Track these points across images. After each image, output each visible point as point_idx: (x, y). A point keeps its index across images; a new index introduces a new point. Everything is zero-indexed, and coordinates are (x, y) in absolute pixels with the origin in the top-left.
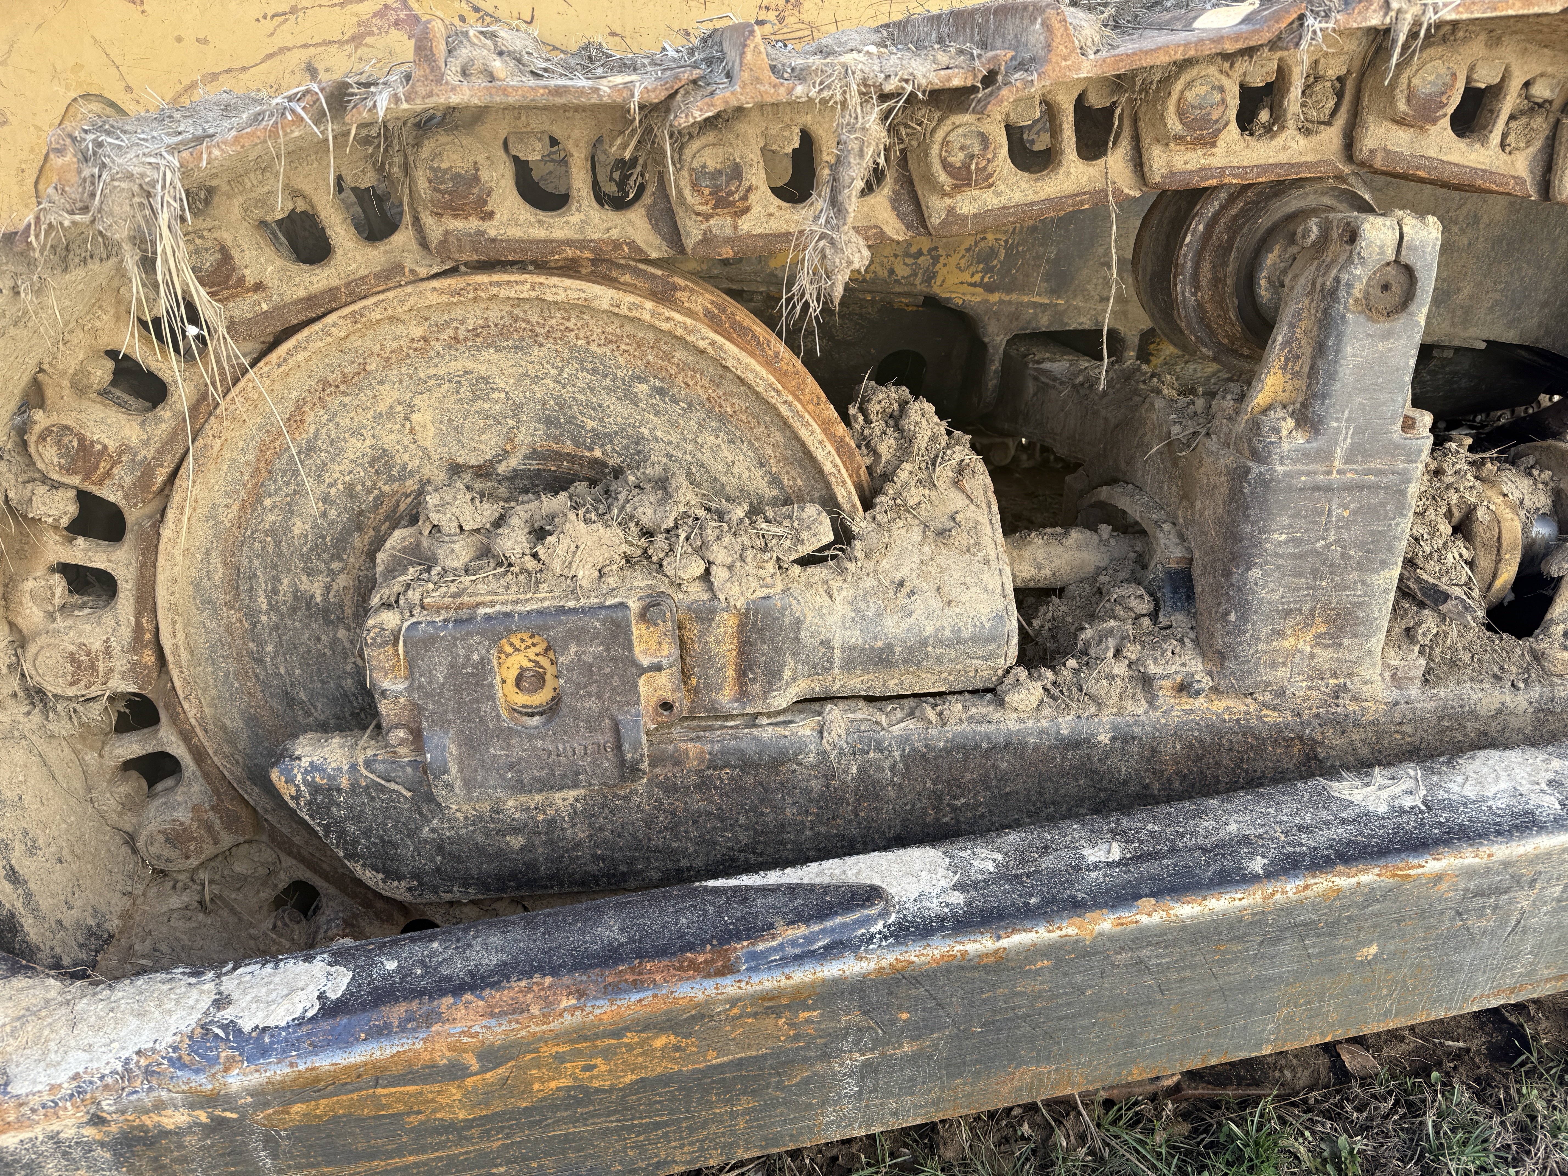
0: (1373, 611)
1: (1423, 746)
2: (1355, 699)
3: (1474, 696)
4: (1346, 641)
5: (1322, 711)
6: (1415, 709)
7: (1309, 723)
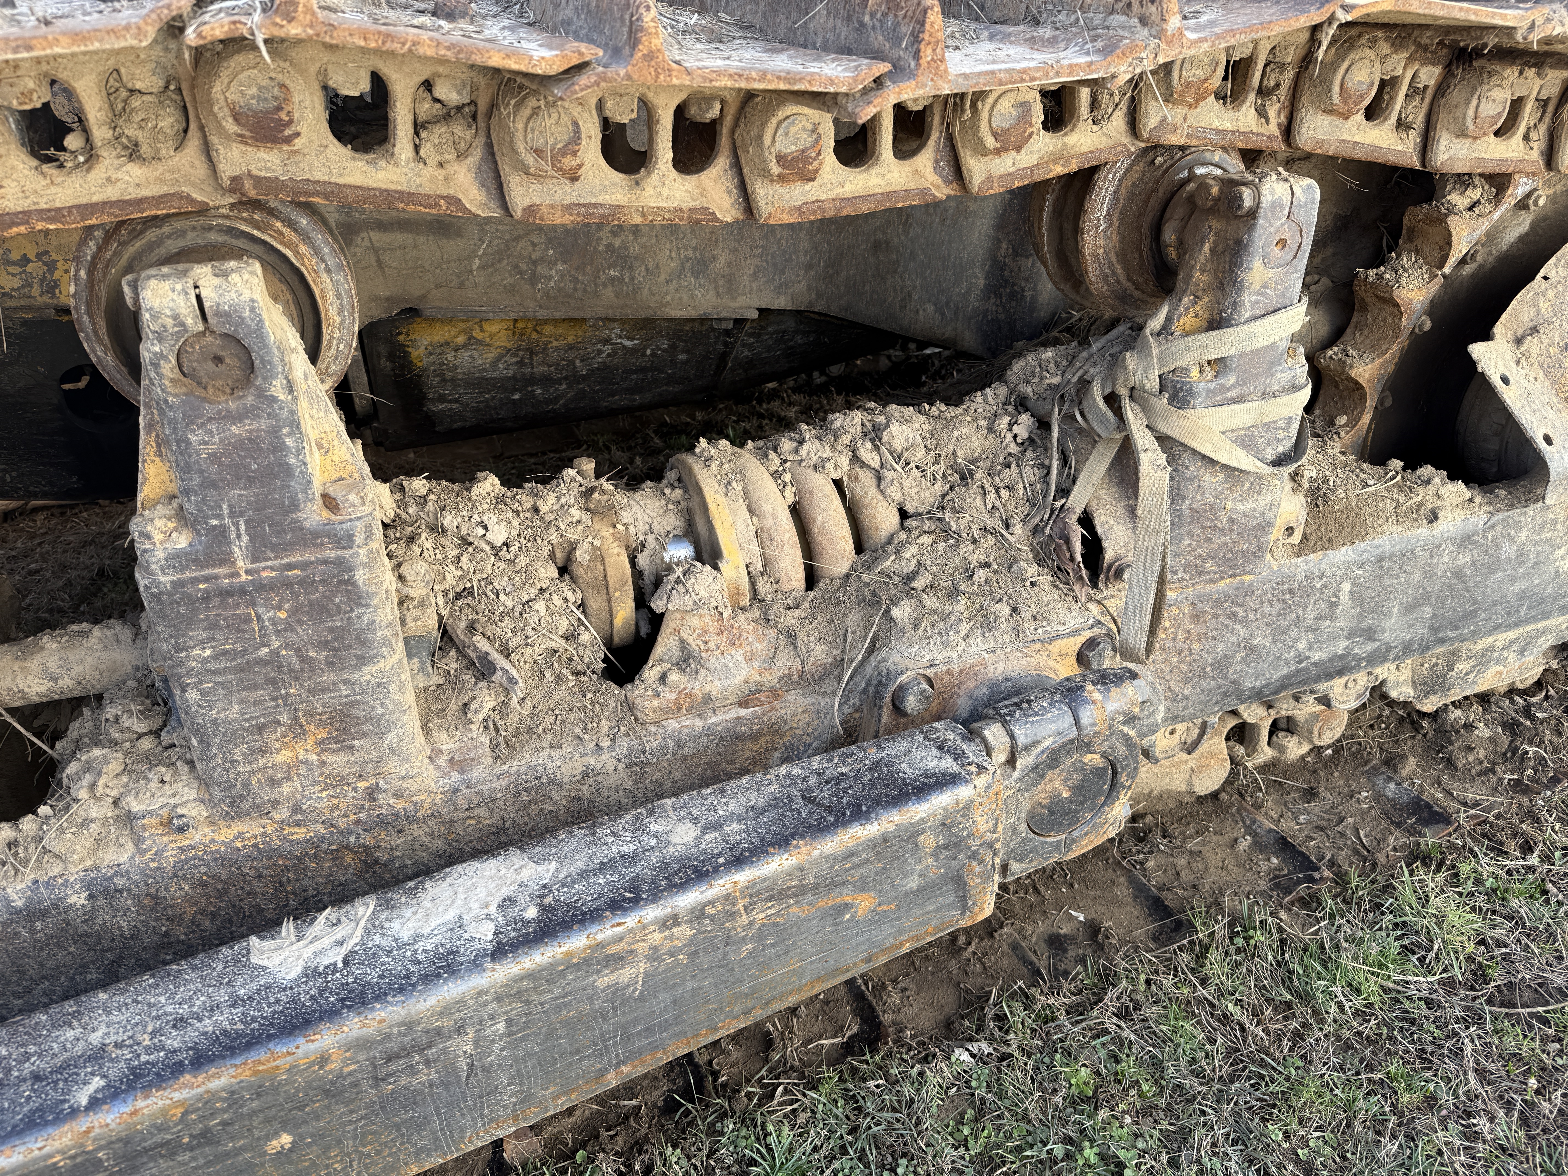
0: (373, 708)
1: (507, 824)
2: (399, 795)
3: (550, 766)
4: (357, 743)
5: (363, 815)
6: (480, 792)
7: (350, 832)
